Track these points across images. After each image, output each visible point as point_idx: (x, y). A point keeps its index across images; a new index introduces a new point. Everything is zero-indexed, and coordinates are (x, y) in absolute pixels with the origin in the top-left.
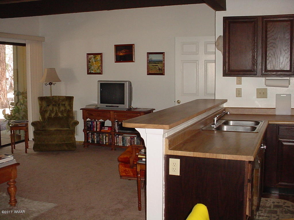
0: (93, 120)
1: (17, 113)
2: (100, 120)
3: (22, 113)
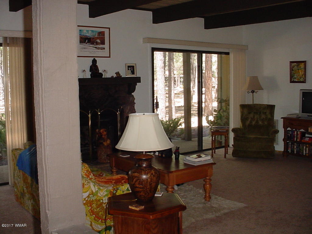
0: (294, 130)
1: (219, 120)
2: (301, 130)
3: (225, 120)
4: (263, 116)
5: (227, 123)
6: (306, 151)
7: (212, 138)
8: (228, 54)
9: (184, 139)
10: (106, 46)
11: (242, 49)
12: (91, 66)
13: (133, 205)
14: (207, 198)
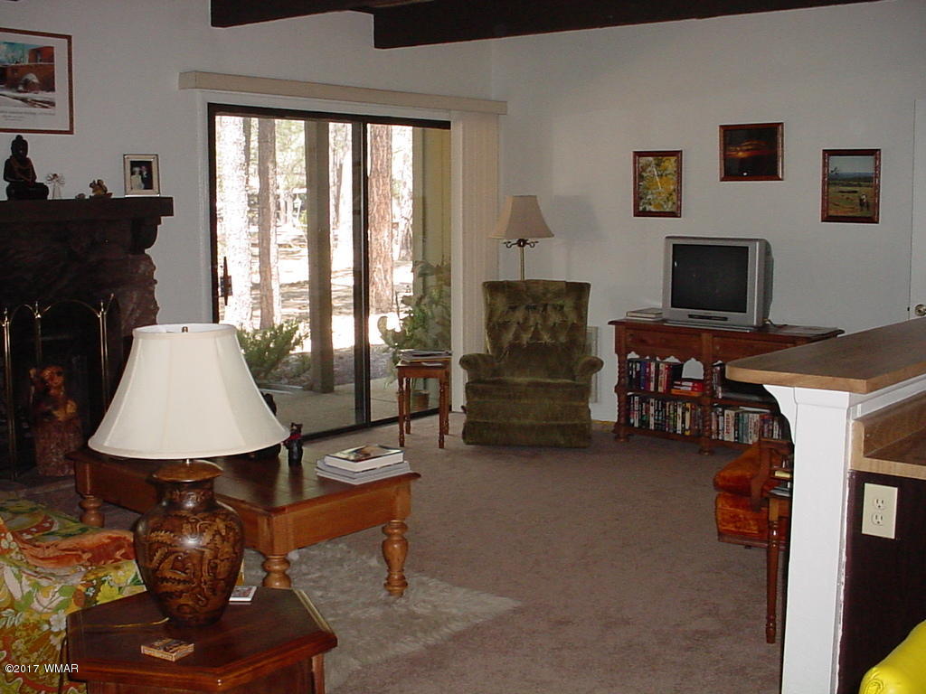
0: (648, 358)
1: (420, 329)
2: (668, 360)
3: (435, 330)
4: (554, 318)
5: (445, 339)
6: (683, 422)
7: (401, 383)
8: (445, 125)
9: (310, 388)
10: (59, 95)
11: (489, 111)
12: (8, 163)
13: (156, 644)
14: (396, 585)
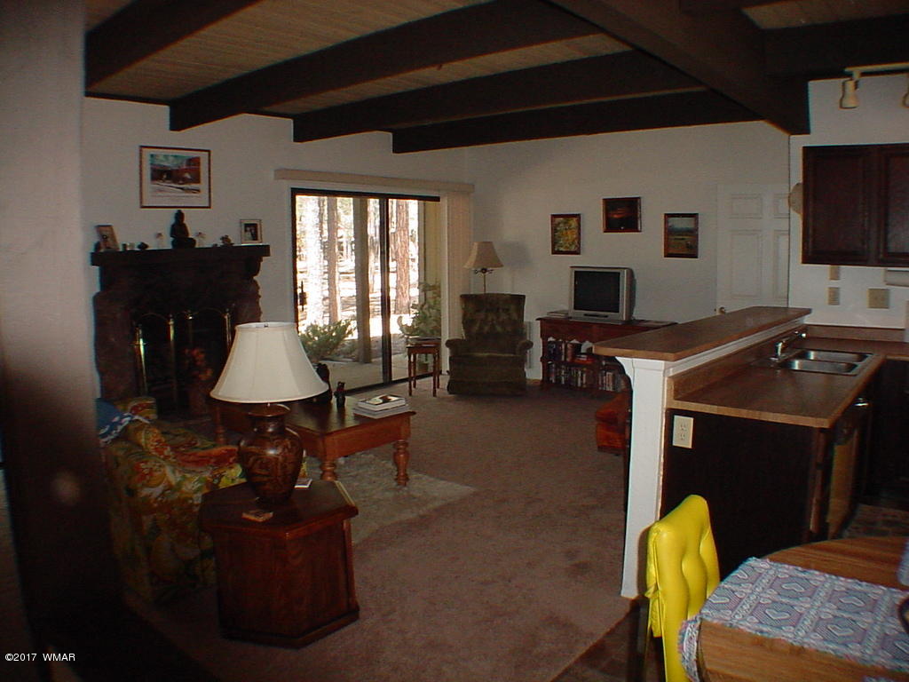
0: (561, 340)
1: (423, 324)
2: (572, 342)
3: (432, 324)
4: (504, 317)
5: (438, 330)
6: (582, 379)
7: (410, 358)
8: (437, 199)
9: (357, 360)
10: (203, 186)
11: (463, 190)
12: (173, 226)
13: (252, 512)
14: (403, 479)
